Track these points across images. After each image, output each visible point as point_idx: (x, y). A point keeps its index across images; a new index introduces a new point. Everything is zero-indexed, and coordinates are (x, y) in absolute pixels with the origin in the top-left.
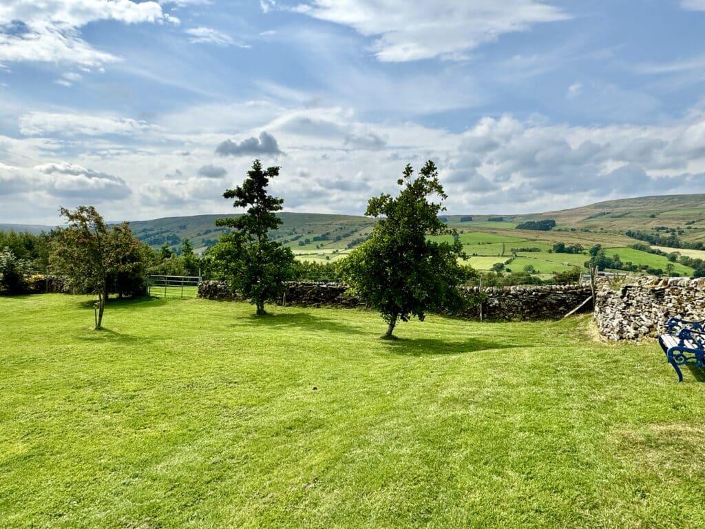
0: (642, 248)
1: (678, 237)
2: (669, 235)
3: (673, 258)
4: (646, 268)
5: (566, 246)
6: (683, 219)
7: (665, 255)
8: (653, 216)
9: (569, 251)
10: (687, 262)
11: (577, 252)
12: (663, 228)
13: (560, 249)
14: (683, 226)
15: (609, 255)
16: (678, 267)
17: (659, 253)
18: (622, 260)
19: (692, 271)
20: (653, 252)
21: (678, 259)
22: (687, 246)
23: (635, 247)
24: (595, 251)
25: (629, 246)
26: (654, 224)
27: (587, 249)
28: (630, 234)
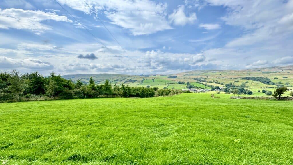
0: (198, 83)
1: (205, 80)
3: (206, 85)
4: (200, 87)
5: (181, 82)
6: (206, 76)
7: (204, 84)
8: (199, 75)
9: (182, 83)
10: (209, 86)
11: (183, 84)
12: (202, 78)
13: (180, 83)
14: (206, 78)
15: (191, 85)
17: (202, 84)
18: (194, 86)
19: (211, 88)
22: (208, 82)
24: (188, 84)
25: (196, 82)
26: (199, 77)
27: (186, 82)
28: (195, 79)
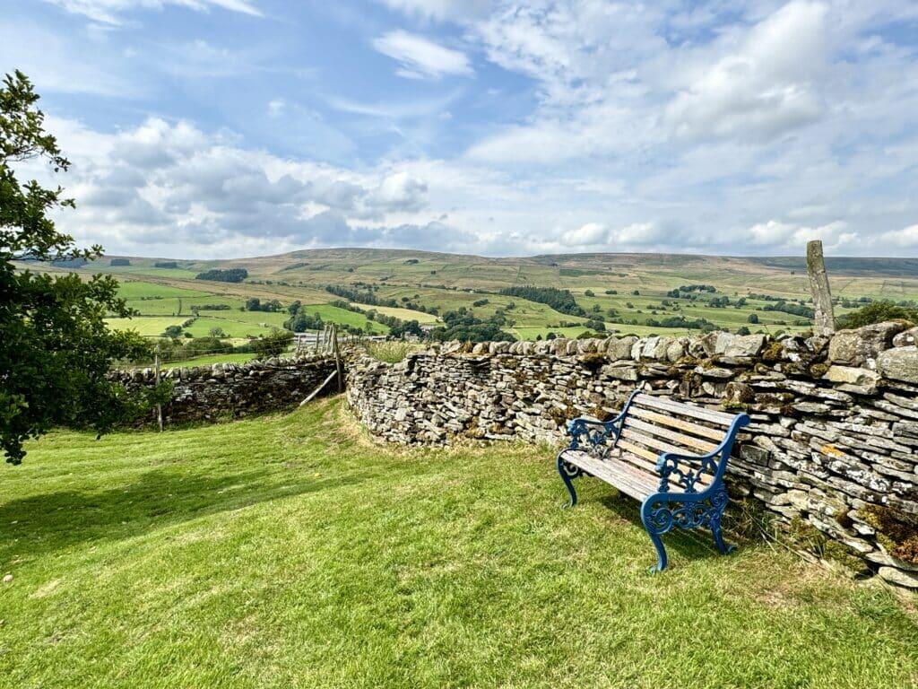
0: (342, 306)
1: (375, 294)
2: (366, 291)
3: (371, 317)
4: (346, 327)
5: (261, 303)
6: (378, 275)
7: (363, 312)
8: (351, 271)
9: (266, 309)
10: (383, 320)
11: (274, 310)
12: (361, 284)
13: (255, 306)
14: (379, 283)
15: (310, 314)
16: (377, 326)
17: (358, 310)
18: (324, 319)
19: (387, 330)
20: (353, 310)
21: (376, 317)
22: (382, 304)
23: (336, 304)
24: (294, 309)
25: (330, 303)
26: (352, 278)
27: (285, 306)
28: (330, 290)
